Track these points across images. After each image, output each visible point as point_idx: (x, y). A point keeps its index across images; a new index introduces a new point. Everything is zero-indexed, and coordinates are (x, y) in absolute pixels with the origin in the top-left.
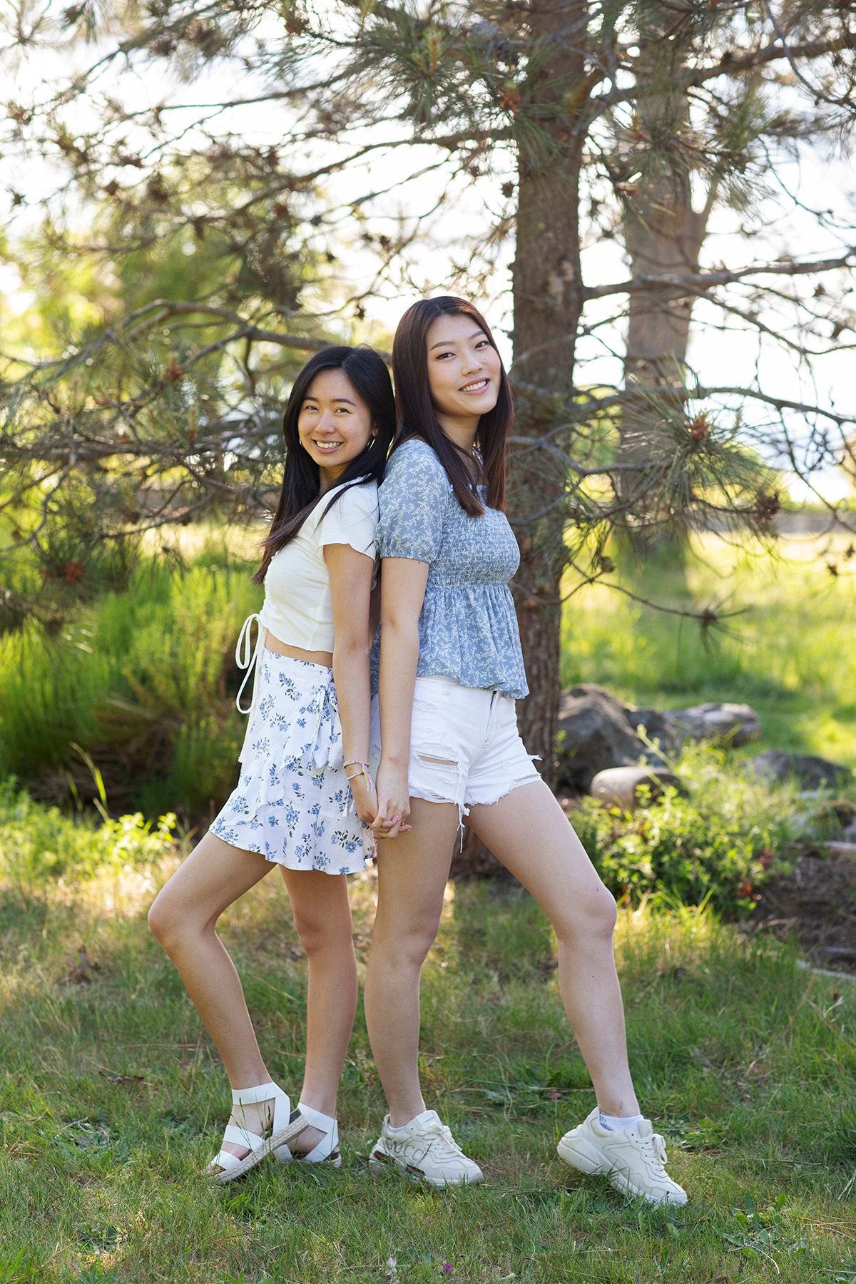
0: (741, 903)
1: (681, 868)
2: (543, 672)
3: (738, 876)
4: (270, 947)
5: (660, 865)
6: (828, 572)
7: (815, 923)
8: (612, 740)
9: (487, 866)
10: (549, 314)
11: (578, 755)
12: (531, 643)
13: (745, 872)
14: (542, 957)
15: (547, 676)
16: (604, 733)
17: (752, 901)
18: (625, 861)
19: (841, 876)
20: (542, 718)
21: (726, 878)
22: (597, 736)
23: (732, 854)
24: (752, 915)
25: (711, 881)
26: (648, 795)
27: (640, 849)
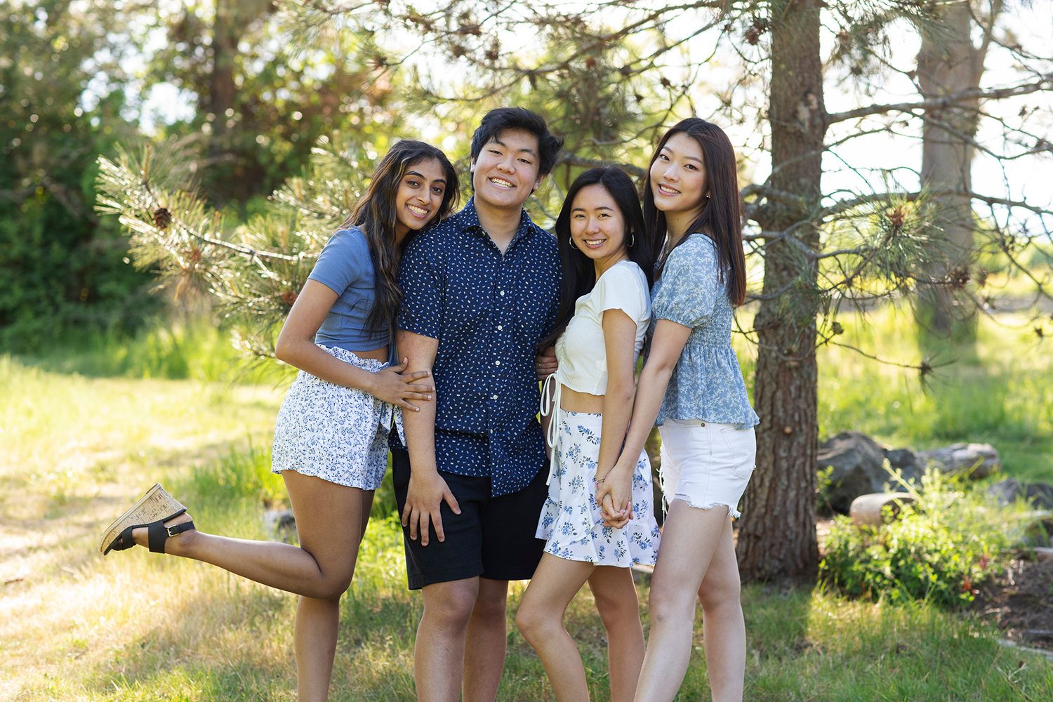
0: (963, 596)
1: (913, 570)
2: (803, 419)
3: (960, 576)
4: (585, 637)
5: (898, 567)
6: (1035, 334)
7: (1021, 612)
8: (871, 473)
9: (763, 572)
10: (799, 136)
11: (843, 485)
12: (793, 396)
13: (966, 572)
14: (796, 640)
15: (806, 421)
16: (864, 468)
17: (972, 594)
18: (871, 566)
19: (1044, 574)
20: (804, 454)
21: (951, 578)
22: (858, 470)
23: (955, 558)
24: (972, 606)
25: (938, 579)
26: (891, 514)
27: (883, 556)
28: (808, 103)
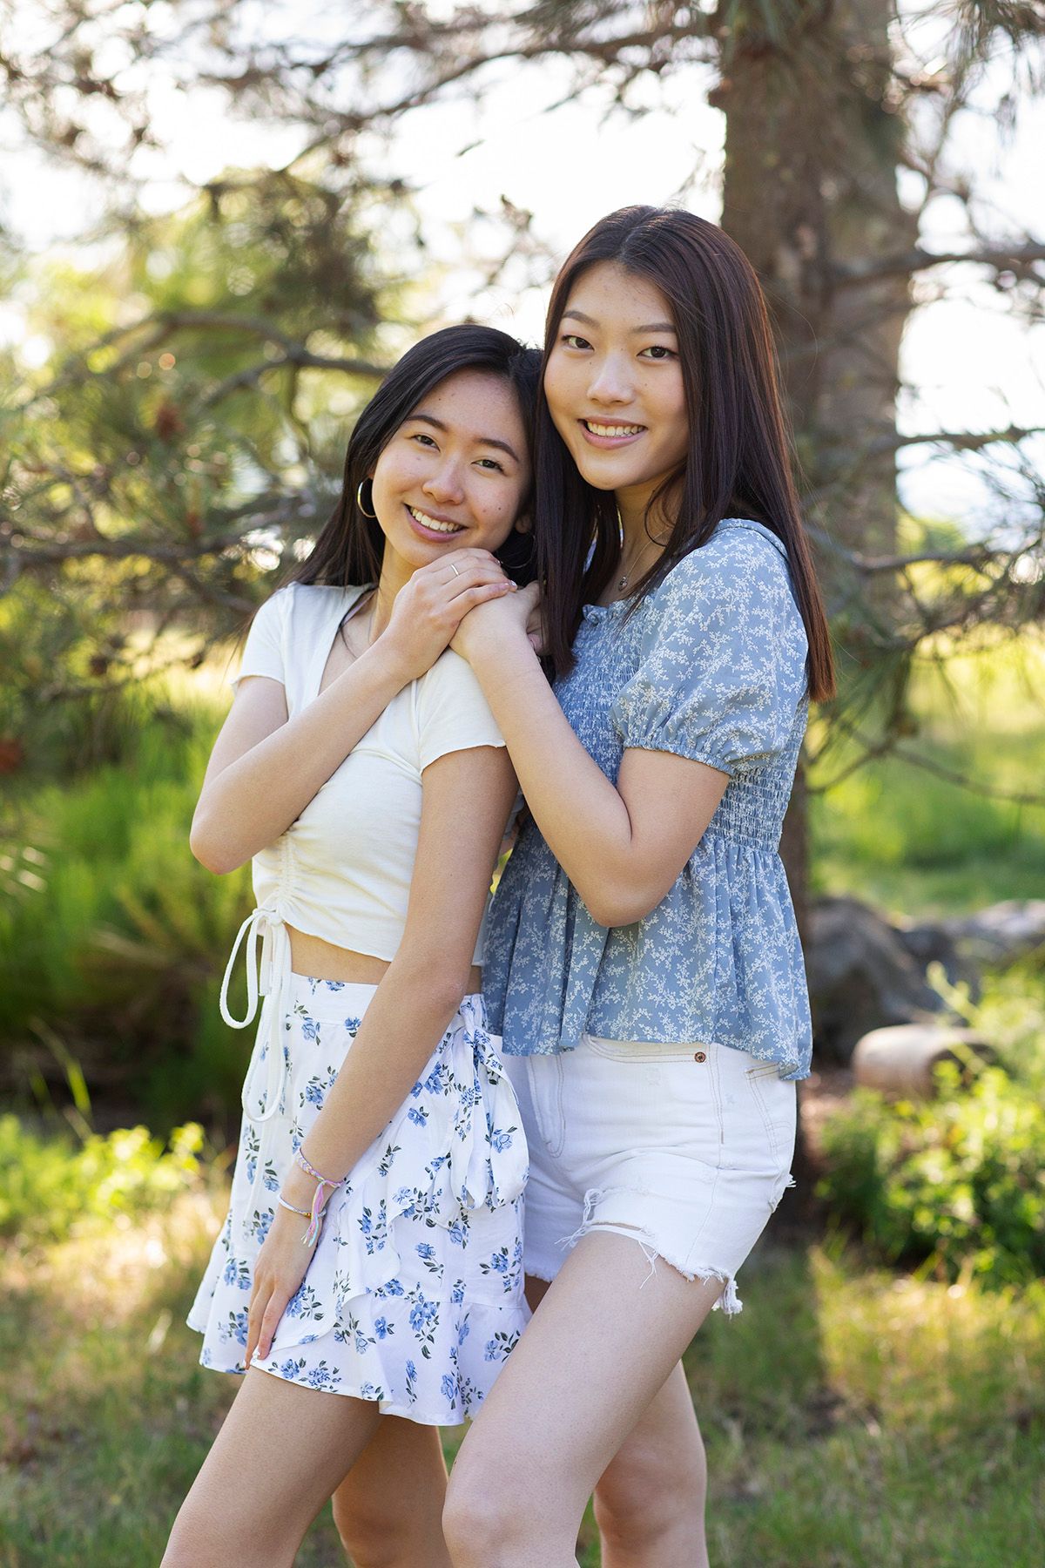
1: (1019, 1207)
5: (987, 1202)
8: (879, 979)
16: (868, 969)
18: (925, 1195)
26: (954, 1080)
27: (952, 1173)
28: (796, 245)
